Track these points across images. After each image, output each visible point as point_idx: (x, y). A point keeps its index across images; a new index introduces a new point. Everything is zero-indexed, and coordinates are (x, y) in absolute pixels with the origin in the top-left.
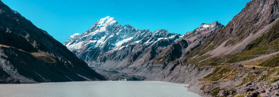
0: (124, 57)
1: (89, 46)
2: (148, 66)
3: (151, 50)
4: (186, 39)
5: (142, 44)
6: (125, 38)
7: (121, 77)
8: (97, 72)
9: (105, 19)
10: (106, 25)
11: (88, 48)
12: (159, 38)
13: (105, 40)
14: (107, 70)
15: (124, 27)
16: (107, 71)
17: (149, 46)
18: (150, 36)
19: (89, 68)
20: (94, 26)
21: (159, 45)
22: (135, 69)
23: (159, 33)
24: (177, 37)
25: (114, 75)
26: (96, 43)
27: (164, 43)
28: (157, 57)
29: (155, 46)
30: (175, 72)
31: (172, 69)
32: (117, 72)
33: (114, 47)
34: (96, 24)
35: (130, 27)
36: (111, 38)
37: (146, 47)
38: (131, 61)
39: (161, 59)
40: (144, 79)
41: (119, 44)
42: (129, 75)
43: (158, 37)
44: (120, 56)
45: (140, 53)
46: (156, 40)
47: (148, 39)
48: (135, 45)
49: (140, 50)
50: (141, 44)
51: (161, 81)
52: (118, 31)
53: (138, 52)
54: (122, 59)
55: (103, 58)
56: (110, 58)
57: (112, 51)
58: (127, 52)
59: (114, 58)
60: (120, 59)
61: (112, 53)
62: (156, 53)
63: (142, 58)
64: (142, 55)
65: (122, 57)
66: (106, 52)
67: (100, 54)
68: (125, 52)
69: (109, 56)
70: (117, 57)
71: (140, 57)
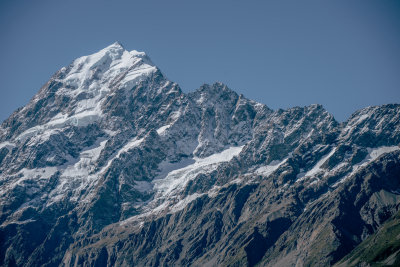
0: (199, 249)
1: (19, 196)
3: (335, 211)
5: (291, 178)
6: (204, 153)
9: (97, 57)
10: (105, 88)
11: (14, 206)
12: (375, 145)
13: (101, 164)
15: (196, 95)
17: (323, 189)
18: (331, 139)
20: (45, 92)
21: (376, 185)
23: (372, 122)
26: (54, 181)
28: (368, 242)
29: (357, 189)
33: (147, 197)
34: (54, 87)
35: (225, 96)
36: (133, 151)
37: (313, 194)
39: (387, 252)
41: (172, 185)
43: (371, 141)
45: (278, 226)
46: (361, 157)
47: (319, 156)
48: (252, 188)
49: (280, 209)
50: (286, 179)
52: (165, 118)
53: (268, 222)
54: (191, 260)
55: (93, 255)
56: (127, 258)
57: (136, 223)
58: (214, 222)
59: (149, 256)
60: (179, 261)
61: (137, 231)
62: (364, 223)
63: (293, 254)
64: (290, 239)
65: (190, 250)
66: (106, 228)
67: (75, 236)
68: (204, 222)
69: (121, 244)
70: (163, 249)
71: (281, 249)
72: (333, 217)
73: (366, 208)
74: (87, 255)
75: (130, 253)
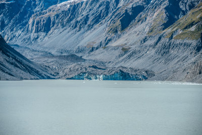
0: (97, 19)
2: (159, 45)
3: (166, 3)
7: (89, 70)
8: (28, 57)
14: (54, 52)
16: (53, 56)
19: (8, 46)
22: (125, 50)
25: (72, 65)
32: (80, 59)
38: (116, 31)
40: (148, 75)
42: (110, 66)
44: (87, 18)
45: (138, 10)
49: (139, 1)
51: (193, 81)
53: (132, 7)
54: (93, 25)
55: (44, 21)
56: (61, 23)
57: (65, 5)
58: (105, 6)
59: (72, 22)
60: (87, 25)
61: (66, 9)
62: (181, 9)
63: (144, 24)
64: (143, 16)
65: (93, 20)
66: (51, 7)
67: (34, 11)
68: (100, 6)
69: (57, 16)
70: (79, 19)
71: (139, 21)
72: (165, 6)
73: (183, 2)
74: (41, 21)
75: (62, 20)
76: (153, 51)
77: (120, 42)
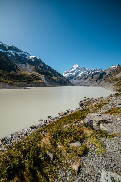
0: (82, 78)
1: (70, 75)
3: (92, 76)
4: (105, 72)
5: (89, 74)
6: (82, 72)
7: (81, 85)
8: (73, 84)
9: (75, 65)
10: (76, 67)
13: (75, 73)
14: (76, 83)
15: (82, 68)
17: (91, 74)
18: (92, 71)
19: (70, 82)
20: (72, 68)
21: (95, 74)
24: (102, 71)
25: (78, 84)
26: (72, 74)
27: (96, 73)
28: (94, 78)
29: (93, 74)
30: (100, 84)
31: (99, 83)
33: (78, 75)
35: (84, 68)
36: (78, 72)
40: (89, 86)
41: (80, 74)
42: (84, 84)
43: (94, 71)
44: (80, 78)
45: (87, 77)
48: (86, 74)
49: (88, 76)
51: (95, 87)
52: (80, 69)
76: (89, 83)
77: (85, 81)
